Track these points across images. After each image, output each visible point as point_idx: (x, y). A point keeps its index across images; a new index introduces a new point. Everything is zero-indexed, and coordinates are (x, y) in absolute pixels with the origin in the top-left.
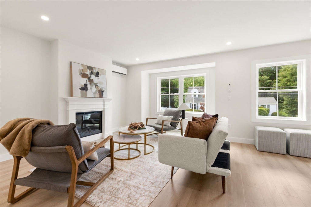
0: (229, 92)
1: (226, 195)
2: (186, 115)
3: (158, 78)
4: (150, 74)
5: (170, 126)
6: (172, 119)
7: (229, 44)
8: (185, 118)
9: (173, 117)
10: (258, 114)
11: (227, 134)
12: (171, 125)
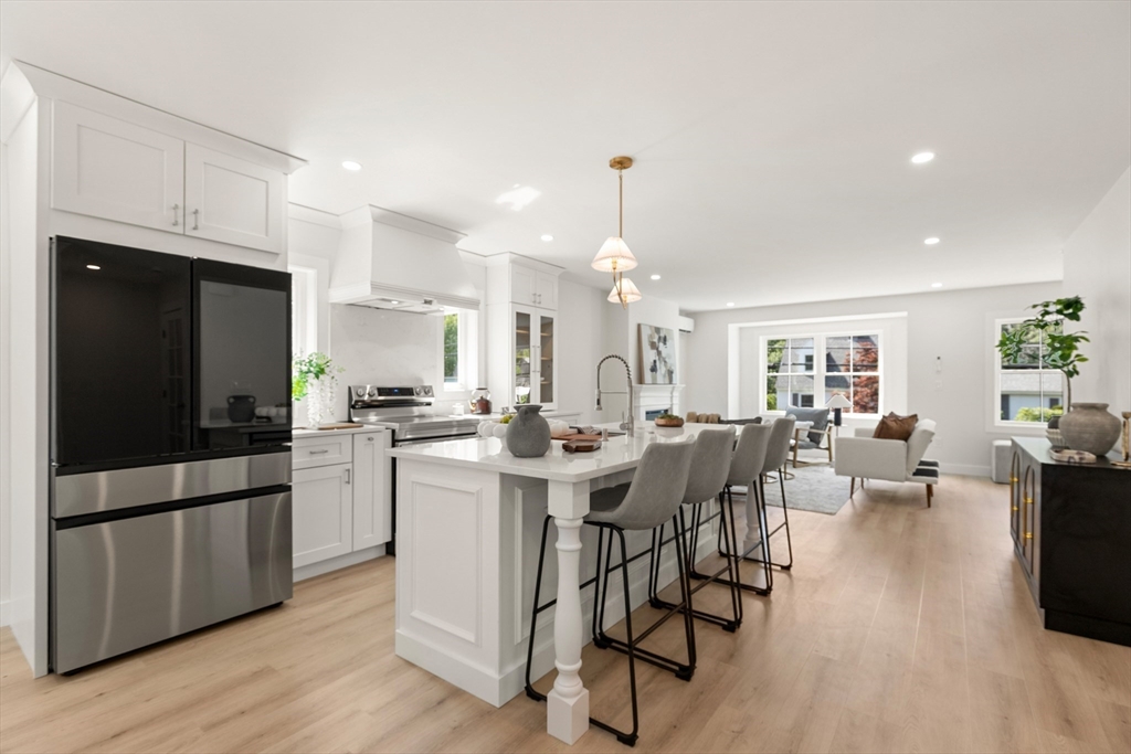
0: (938, 372)
1: (932, 508)
2: (843, 421)
3: (761, 338)
4: (741, 329)
5: (808, 440)
6: (811, 427)
7: (937, 286)
8: (843, 425)
9: (812, 423)
10: (1000, 417)
11: (933, 434)
12: (811, 440)
